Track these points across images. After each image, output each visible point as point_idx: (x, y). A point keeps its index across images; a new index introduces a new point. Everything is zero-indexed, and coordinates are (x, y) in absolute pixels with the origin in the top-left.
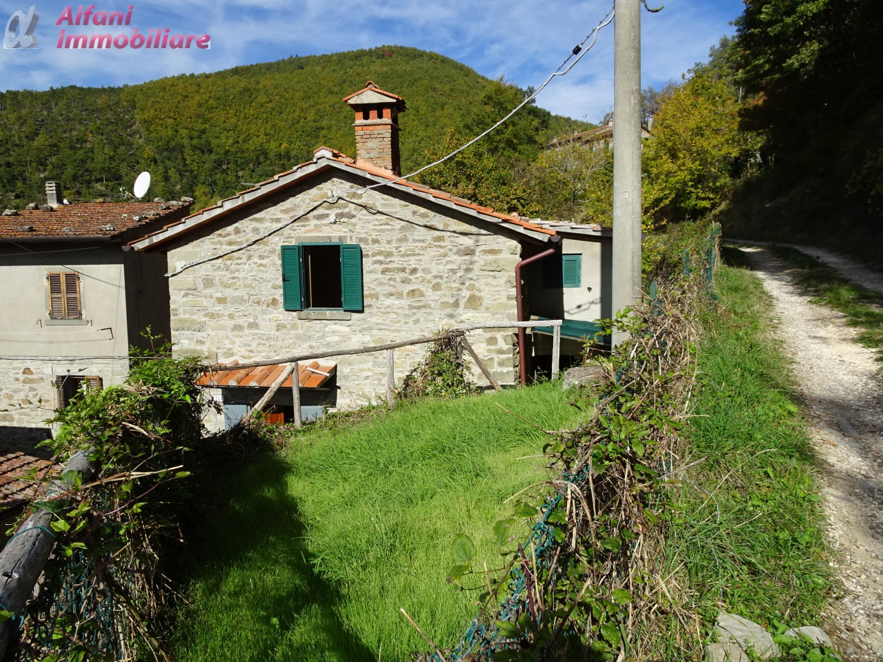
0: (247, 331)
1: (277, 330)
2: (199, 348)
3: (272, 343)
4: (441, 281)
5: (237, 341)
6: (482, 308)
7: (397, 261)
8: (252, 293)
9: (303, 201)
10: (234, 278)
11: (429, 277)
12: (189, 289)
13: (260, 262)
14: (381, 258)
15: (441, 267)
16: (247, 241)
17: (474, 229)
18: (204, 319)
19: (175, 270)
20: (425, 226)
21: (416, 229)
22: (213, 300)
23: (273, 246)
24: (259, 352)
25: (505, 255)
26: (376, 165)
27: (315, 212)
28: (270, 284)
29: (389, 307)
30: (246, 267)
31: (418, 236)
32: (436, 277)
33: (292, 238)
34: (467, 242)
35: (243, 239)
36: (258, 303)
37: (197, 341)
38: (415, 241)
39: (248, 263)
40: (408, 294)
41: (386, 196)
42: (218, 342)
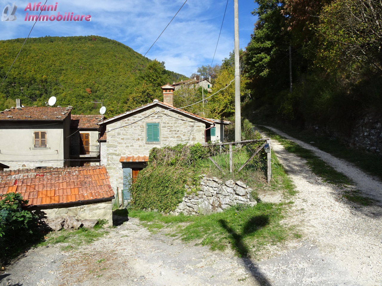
0: (130, 147)
1: (139, 147)
3: (138, 151)
5: (127, 150)
6: (196, 140)
7: (174, 129)
8: (132, 137)
9: (148, 112)
10: (127, 133)
11: (182, 133)
12: (113, 136)
13: (134, 128)
14: (169, 128)
15: (185, 130)
16: (131, 122)
17: (194, 121)
18: (117, 144)
19: (109, 130)
20: (181, 120)
21: (179, 120)
22: (120, 139)
23: (139, 124)
24: (134, 153)
25: (202, 127)
26: (168, 103)
27: (151, 115)
28: (137, 134)
29: (171, 140)
30: (130, 130)
31: (180, 122)
32: (184, 133)
33: (145, 122)
34: (192, 124)
35: (130, 122)
36: (134, 139)
37: (115, 151)
38: (178, 123)
40: (177, 137)
41: (171, 112)
42: (121, 151)
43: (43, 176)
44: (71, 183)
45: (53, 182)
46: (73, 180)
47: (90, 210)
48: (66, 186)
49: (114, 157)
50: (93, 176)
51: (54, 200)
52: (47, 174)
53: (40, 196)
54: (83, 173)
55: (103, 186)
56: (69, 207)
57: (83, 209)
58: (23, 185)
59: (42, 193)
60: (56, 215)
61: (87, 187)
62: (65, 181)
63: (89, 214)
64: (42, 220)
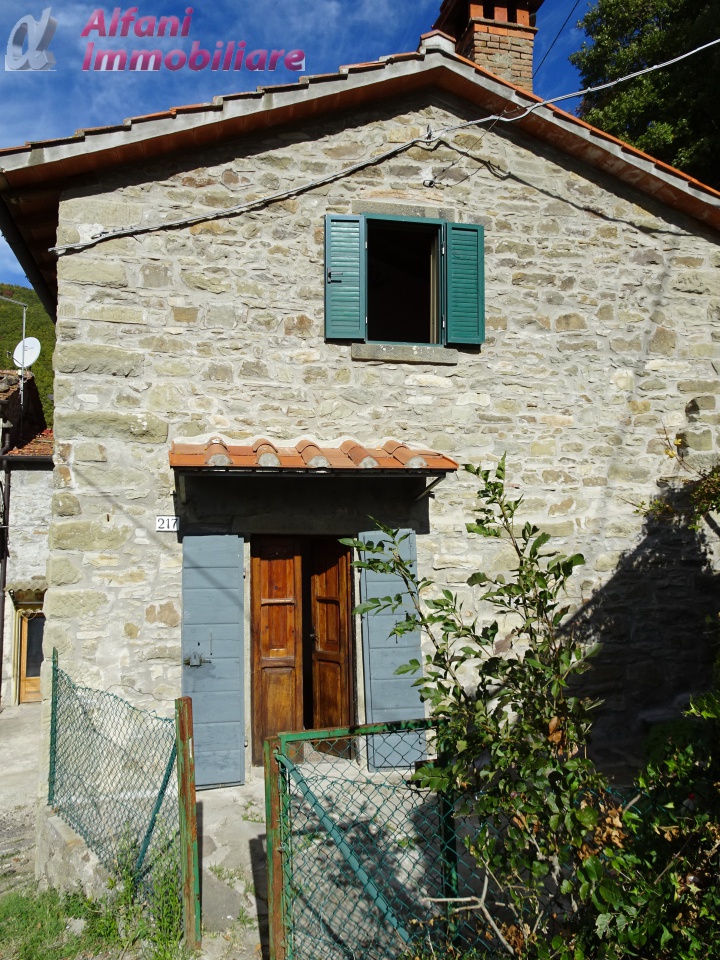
0: (238, 382)
1: (307, 381)
2: (123, 413)
3: (295, 407)
4: (612, 303)
5: (216, 401)
6: (676, 352)
7: (539, 265)
8: (256, 302)
10: (216, 271)
11: (593, 295)
12: (109, 285)
13: (274, 243)
14: (513, 256)
15: (612, 280)
16: (251, 198)
17: (660, 224)
18: (141, 351)
20: (587, 209)
21: (573, 211)
22: (165, 312)
23: (307, 214)
24: (265, 424)
25: (706, 270)
27: (393, 162)
28: (296, 288)
29: (525, 344)
30: (246, 250)
31: (576, 224)
32: (604, 296)
33: (347, 203)
35: (242, 195)
36: (268, 323)
37: (120, 398)
38: (571, 232)
39: (249, 243)
40: (558, 321)
41: (522, 150)
42: (172, 401)
49: (117, 447)
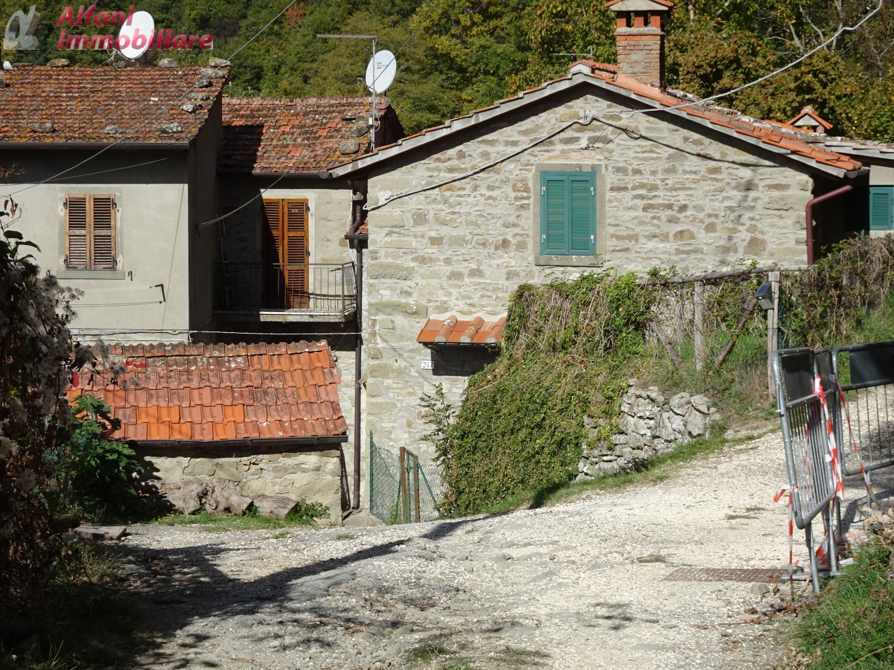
0: (467, 280)
1: (508, 279)
2: (403, 301)
3: (500, 295)
4: (716, 221)
5: (454, 292)
6: (766, 254)
7: (662, 197)
8: (477, 231)
9: (548, 121)
10: (454, 213)
11: (701, 215)
12: (395, 227)
13: (488, 194)
14: (643, 192)
15: (717, 204)
16: (474, 167)
17: (755, 160)
18: (412, 264)
19: (377, 201)
20: (698, 155)
21: (687, 158)
22: (425, 241)
23: (507, 174)
24: (483, 306)
25: (794, 192)
26: (640, 81)
27: (562, 135)
28: (501, 221)
29: (651, 251)
30: (470, 199)
31: (690, 166)
32: (710, 216)
33: (532, 165)
34: (746, 173)
35: (468, 165)
37: (402, 292)
38: (685, 172)
39: (473, 195)
40: (675, 235)
41: (651, 119)
42: (430, 293)
43: (146, 366)
44: (223, 391)
45: (174, 385)
46: (229, 384)
47: (276, 470)
48: (209, 398)
49: (400, 320)
50: (288, 375)
51: (180, 433)
52: (154, 362)
53: (144, 419)
54: (259, 363)
55: (315, 406)
56: (219, 457)
57: (257, 467)
58: (95, 389)
59: (147, 414)
60: (185, 477)
61: (269, 404)
62: (208, 384)
63: (274, 484)
64: (150, 483)
